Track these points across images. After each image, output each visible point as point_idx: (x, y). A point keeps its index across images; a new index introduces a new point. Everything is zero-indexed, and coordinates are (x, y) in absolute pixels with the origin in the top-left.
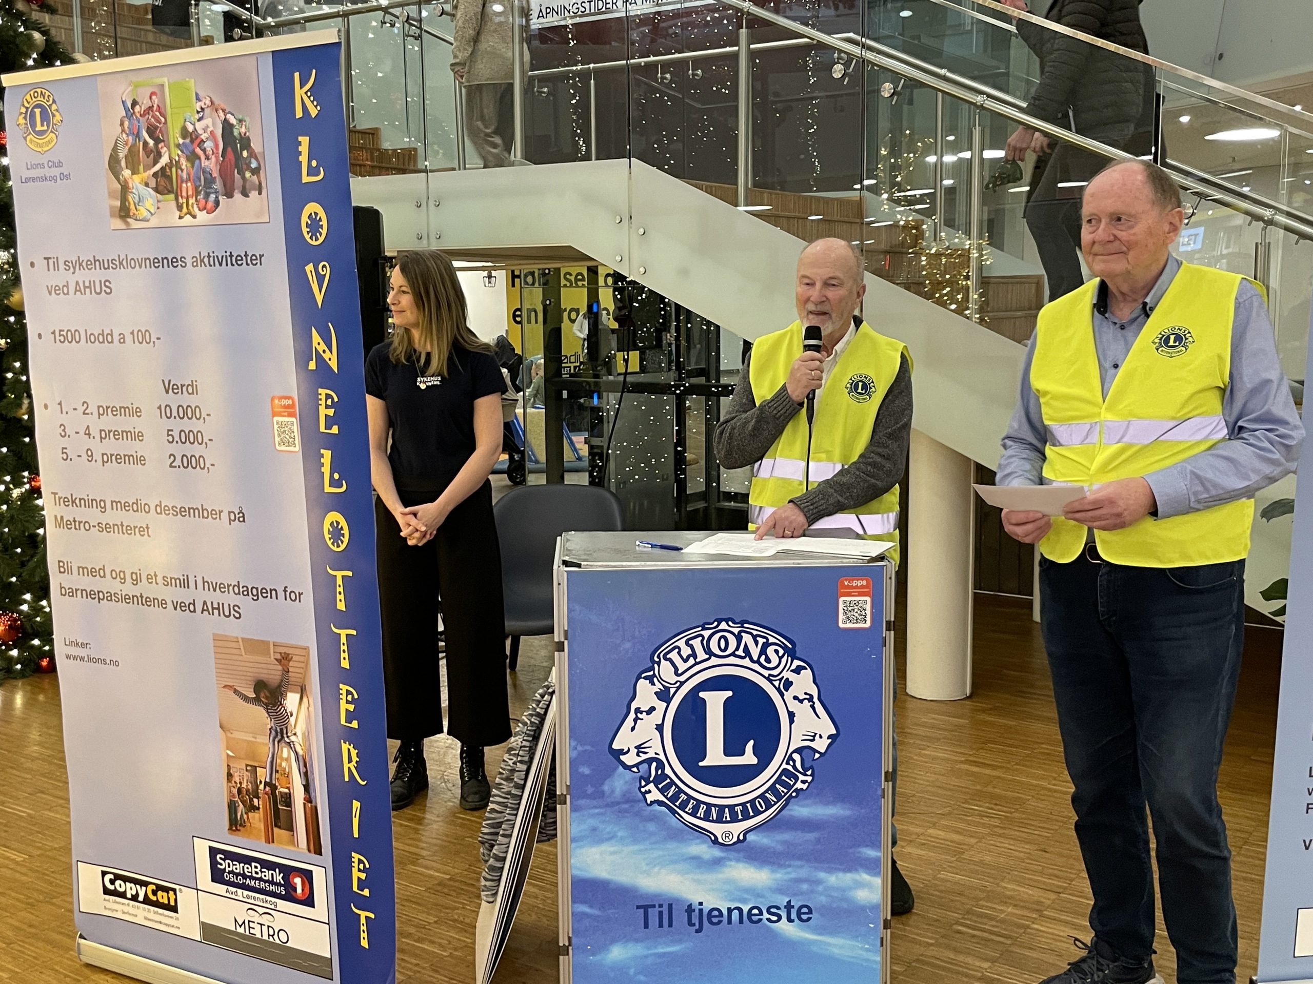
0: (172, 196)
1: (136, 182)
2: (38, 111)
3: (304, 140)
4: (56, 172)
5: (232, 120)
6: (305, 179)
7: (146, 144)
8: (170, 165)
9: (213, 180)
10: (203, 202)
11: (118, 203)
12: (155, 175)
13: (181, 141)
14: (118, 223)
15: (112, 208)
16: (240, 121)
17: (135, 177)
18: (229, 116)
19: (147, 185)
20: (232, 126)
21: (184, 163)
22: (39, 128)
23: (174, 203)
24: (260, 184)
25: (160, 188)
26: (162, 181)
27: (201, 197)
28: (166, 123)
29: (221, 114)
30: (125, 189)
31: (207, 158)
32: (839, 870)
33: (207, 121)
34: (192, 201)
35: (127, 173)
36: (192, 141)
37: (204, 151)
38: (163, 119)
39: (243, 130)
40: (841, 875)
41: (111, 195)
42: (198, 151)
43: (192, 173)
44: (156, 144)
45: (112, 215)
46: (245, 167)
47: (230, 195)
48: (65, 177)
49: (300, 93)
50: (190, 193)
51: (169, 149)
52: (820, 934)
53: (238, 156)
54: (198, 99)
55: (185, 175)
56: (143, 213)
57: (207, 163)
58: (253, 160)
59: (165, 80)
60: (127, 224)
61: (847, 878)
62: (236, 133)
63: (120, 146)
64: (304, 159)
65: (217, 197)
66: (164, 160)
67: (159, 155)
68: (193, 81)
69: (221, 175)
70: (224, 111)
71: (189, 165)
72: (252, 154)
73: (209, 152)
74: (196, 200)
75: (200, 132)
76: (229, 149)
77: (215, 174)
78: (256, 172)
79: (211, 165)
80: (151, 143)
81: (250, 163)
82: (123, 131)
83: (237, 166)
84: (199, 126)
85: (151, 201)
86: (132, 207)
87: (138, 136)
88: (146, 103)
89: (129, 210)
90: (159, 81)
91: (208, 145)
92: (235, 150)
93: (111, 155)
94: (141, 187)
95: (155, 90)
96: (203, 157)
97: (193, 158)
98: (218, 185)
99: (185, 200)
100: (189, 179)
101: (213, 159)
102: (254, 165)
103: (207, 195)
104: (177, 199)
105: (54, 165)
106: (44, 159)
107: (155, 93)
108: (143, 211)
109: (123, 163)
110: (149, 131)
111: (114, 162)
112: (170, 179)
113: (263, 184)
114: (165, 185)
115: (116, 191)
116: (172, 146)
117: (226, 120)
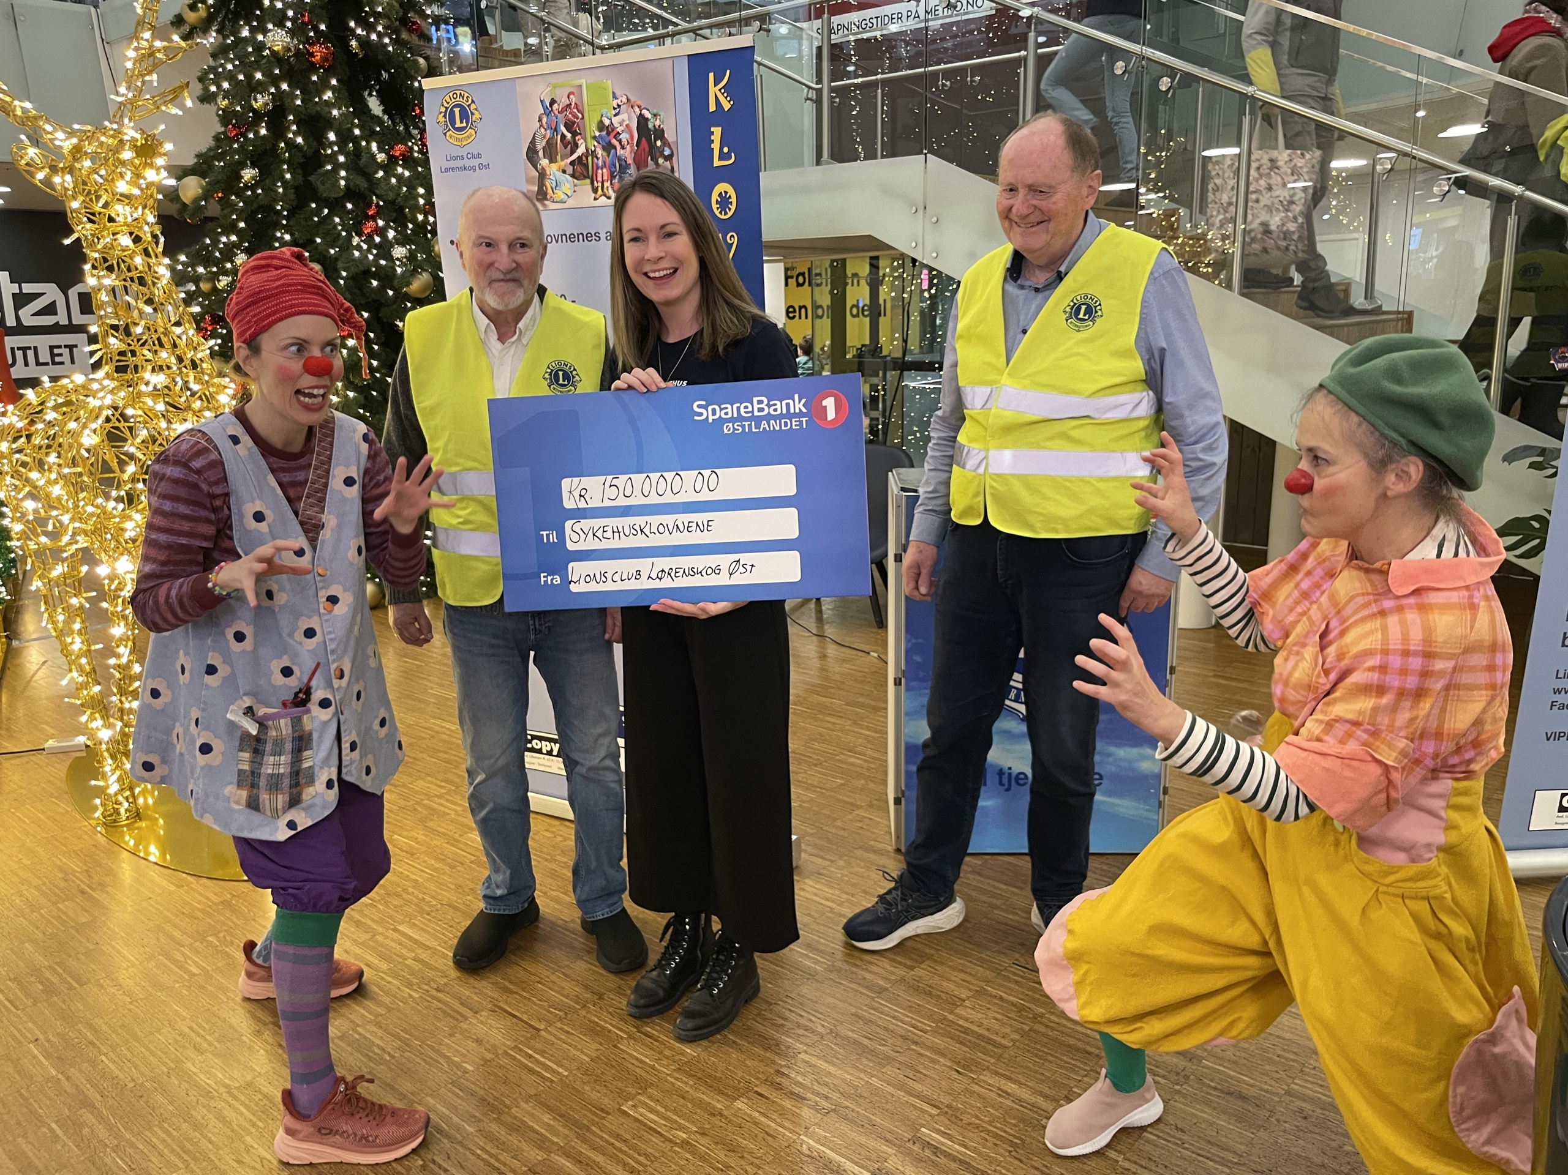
0: (588, 181)
1: (554, 171)
2: (457, 110)
3: (717, 131)
4: (475, 162)
5: (647, 115)
6: (717, 163)
7: (563, 136)
8: (586, 154)
9: (628, 166)
10: (618, 185)
11: (536, 188)
12: (572, 163)
13: (597, 134)
16: (655, 115)
17: (552, 165)
18: (645, 112)
20: (647, 119)
21: (600, 152)
22: (458, 125)
25: (577, 174)
26: (578, 168)
28: (583, 118)
29: (637, 110)
30: (542, 175)
31: (623, 147)
32: (1126, 745)
35: (545, 162)
36: (608, 134)
37: (620, 141)
38: (580, 115)
39: (657, 123)
40: (1128, 749)
41: (529, 181)
42: (614, 142)
43: (608, 161)
44: (574, 137)
46: (658, 154)
48: (482, 166)
49: (713, 90)
52: (1109, 796)
53: (652, 146)
54: (615, 97)
55: (600, 163)
56: (561, 196)
57: (622, 152)
58: (666, 149)
59: (583, 82)
60: (545, 205)
61: (1134, 752)
62: (650, 126)
63: (538, 140)
64: (716, 146)
66: (581, 150)
68: (610, 82)
69: (635, 162)
70: (639, 106)
71: (605, 154)
72: (666, 143)
73: (624, 142)
74: (611, 184)
75: (616, 125)
76: (644, 140)
77: (630, 161)
78: (669, 158)
79: (626, 153)
80: (569, 135)
81: (663, 150)
82: (541, 126)
83: (650, 154)
84: (615, 120)
85: (568, 185)
86: (550, 191)
87: (555, 130)
88: (565, 101)
89: (545, 194)
90: (578, 82)
92: (649, 140)
93: (529, 147)
94: (559, 174)
95: (572, 90)
97: (608, 148)
98: (632, 170)
99: (600, 184)
100: (604, 166)
101: (628, 147)
102: (667, 152)
103: (622, 179)
104: (592, 183)
105: (473, 157)
106: (463, 152)
107: (573, 93)
108: (559, 194)
109: (541, 154)
110: (566, 126)
111: (532, 154)
112: (586, 166)
113: (676, 168)
114: (581, 170)
115: (533, 178)
116: (589, 138)
117: (641, 115)
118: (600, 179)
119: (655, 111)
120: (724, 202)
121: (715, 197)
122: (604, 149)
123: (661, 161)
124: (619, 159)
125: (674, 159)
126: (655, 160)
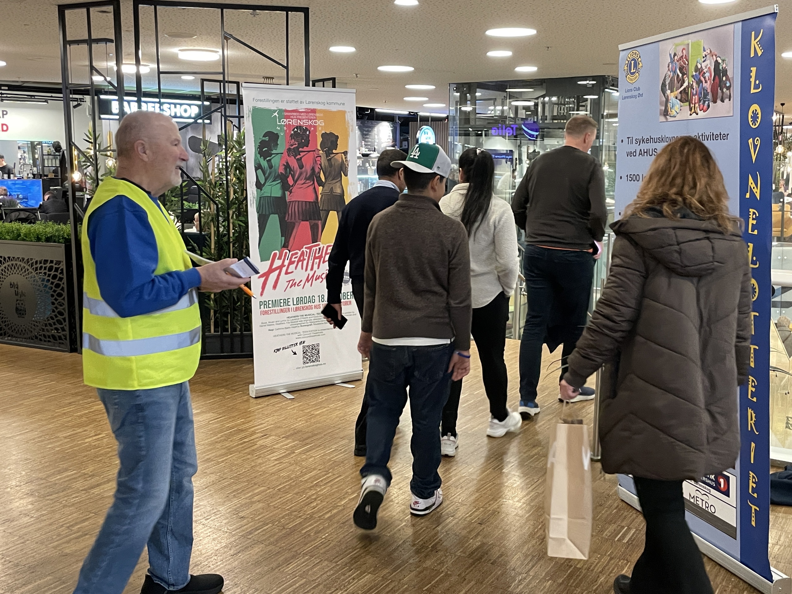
1: (672, 96)
2: (633, 62)
3: (754, 70)
4: (636, 93)
6: (753, 91)
7: (678, 75)
8: (688, 87)
9: (708, 94)
10: (702, 106)
11: (663, 108)
12: (681, 92)
15: (661, 110)
16: (723, 61)
17: (672, 94)
18: (718, 59)
19: (676, 98)
20: (719, 63)
21: (694, 84)
22: (632, 71)
23: (688, 107)
24: (730, 94)
25: (683, 99)
26: (684, 95)
27: (701, 103)
28: (688, 64)
29: (714, 57)
30: (667, 100)
31: (706, 82)
33: (708, 62)
34: (697, 105)
35: (668, 92)
36: (700, 74)
37: (705, 78)
38: (687, 63)
39: (724, 66)
41: (661, 104)
42: (702, 78)
43: (698, 90)
44: (683, 76)
45: (660, 114)
46: (723, 86)
47: (715, 101)
48: (641, 95)
49: (753, 43)
50: (696, 101)
51: (688, 78)
53: (721, 80)
54: (704, 51)
55: (694, 92)
56: (674, 113)
58: (728, 82)
59: (690, 41)
60: (667, 119)
62: (721, 68)
63: (667, 78)
64: (752, 80)
65: (709, 103)
66: (686, 84)
67: (683, 82)
68: (703, 40)
69: (712, 91)
70: (716, 55)
71: (697, 86)
72: (728, 78)
73: (707, 79)
74: (699, 105)
75: (704, 68)
76: (717, 77)
77: (709, 91)
78: (728, 88)
79: (707, 86)
80: (680, 75)
81: (726, 83)
82: (669, 69)
83: (720, 86)
84: (704, 65)
85: (678, 106)
86: (669, 110)
87: (675, 72)
88: (680, 54)
89: (667, 111)
91: (707, 75)
92: (719, 77)
93: (663, 83)
94: (674, 99)
95: (684, 47)
96: (704, 82)
97: (699, 82)
98: (710, 97)
99: (693, 105)
100: (696, 94)
101: (709, 82)
102: (728, 85)
103: (704, 102)
104: (690, 105)
105: (637, 90)
106: (632, 87)
107: (684, 49)
109: (667, 87)
110: (680, 69)
111: (663, 86)
112: (688, 94)
114: (685, 97)
115: (663, 102)
116: (690, 76)
117: (716, 61)
119: (723, 58)
120: (755, 117)
121: (750, 114)
122: (697, 83)
123: (725, 90)
124: (704, 89)
125: (731, 88)
126: (722, 90)
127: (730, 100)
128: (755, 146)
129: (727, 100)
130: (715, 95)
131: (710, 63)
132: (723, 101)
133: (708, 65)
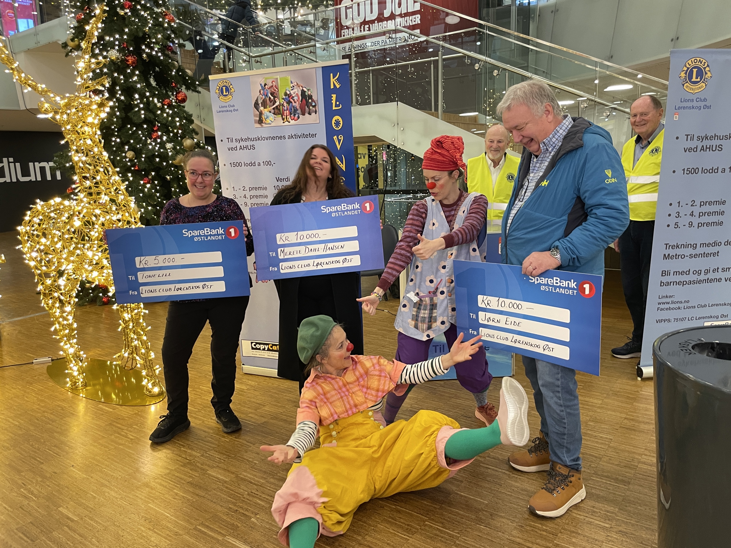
0: (280, 116)
1: (266, 112)
2: (224, 88)
3: (334, 96)
5: (305, 89)
6: (334, 108)
7: (270, 98)
8: (280, 105)
9: (297, 110)
10: (293, 117)
11: (258, 119)
13: (284, 97)
14: (258, 125)
15: (255, 120)
16: (308, 90)
17: (265, 109)
19: (270, 112)
20: (305, 91)
21: (285, 104)
22: (225, 94)
23: (281, 118)
25: (276, 113)
26: (276, 111)
27: (292, 115)
28: (278, 91)
29: (301, 88)
30: (261, 113)
31: (295, 102)
33: (295, 90)
34: (288, 117)
35: (262, 108)
36: (289, 97)
37: (294, 100)
39: (309, 93)
41: (255, 116)
42: (291, 100)
43: (289, 108)
44: (274, 98)
45: (255, 123)
46: (310, 105)
47: (303, 114)
48: (235, 110)
49: (332, 80)
50: (288, 114)
53: (307, 102)
54: (292, 83)
55: (285, 108)
57: (295, 104)
59: (278, 77)
60: (262, 125)
62: (306, 94)
63: (259, 99)
64: (334, 102)
65: (299, 115)
66: (277, 104)
67: (276, 102)
68: (289, 77)
69: (300, 108)
70: (302, 86)
71: (288, 105)
72: (313, 101)
73: (296, 100)
74: (290, 116)
75: (292, 94)
76: (304, 99)
77: (298, 108)
78: (314, 106)
79: (297, 105)
80: (272, 98)
83: (307, 105)
84: (292, 92)
85: (272, 117)
86: (264, 120)
87: (266, 96)
88: (271, 84)
89: (262, 121)
91: (296, 98)
92: (306, 100)
93: (255, 103)
94: (268, 114)
96: (293, 102)
98: (299, 111)
99: (285, 117)
100: (287, 109)
101: (297, 102)
102: (313, 104)
103: (295, 115)
104: (282, 116)
105: (231, 106)
106: (227, 104)
107: (274, 81)
108: (268, 121)
109: (260, 105)
110: (271, 94)
111: (256, 105)
112: (280, 110)
113: (317, 110)
114: (277, 111)
115: (257, 114)
116: (280, 99)
117: (303, 90)
118: (285, 115)
119: (308, 88)
120: (337, 123)
121: (333, 121)
122: (287, 103)
123: (311, 107)
124: (294, 107)
125: (317, 107)
126: (308, 107)
127: (316, 113)
128: (339, 141)
129: (313, 114)
130: (303, 111)
131: (298, 91)
132: (310, 114)
133: (296, 92)
